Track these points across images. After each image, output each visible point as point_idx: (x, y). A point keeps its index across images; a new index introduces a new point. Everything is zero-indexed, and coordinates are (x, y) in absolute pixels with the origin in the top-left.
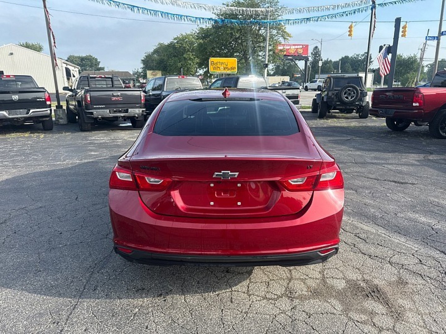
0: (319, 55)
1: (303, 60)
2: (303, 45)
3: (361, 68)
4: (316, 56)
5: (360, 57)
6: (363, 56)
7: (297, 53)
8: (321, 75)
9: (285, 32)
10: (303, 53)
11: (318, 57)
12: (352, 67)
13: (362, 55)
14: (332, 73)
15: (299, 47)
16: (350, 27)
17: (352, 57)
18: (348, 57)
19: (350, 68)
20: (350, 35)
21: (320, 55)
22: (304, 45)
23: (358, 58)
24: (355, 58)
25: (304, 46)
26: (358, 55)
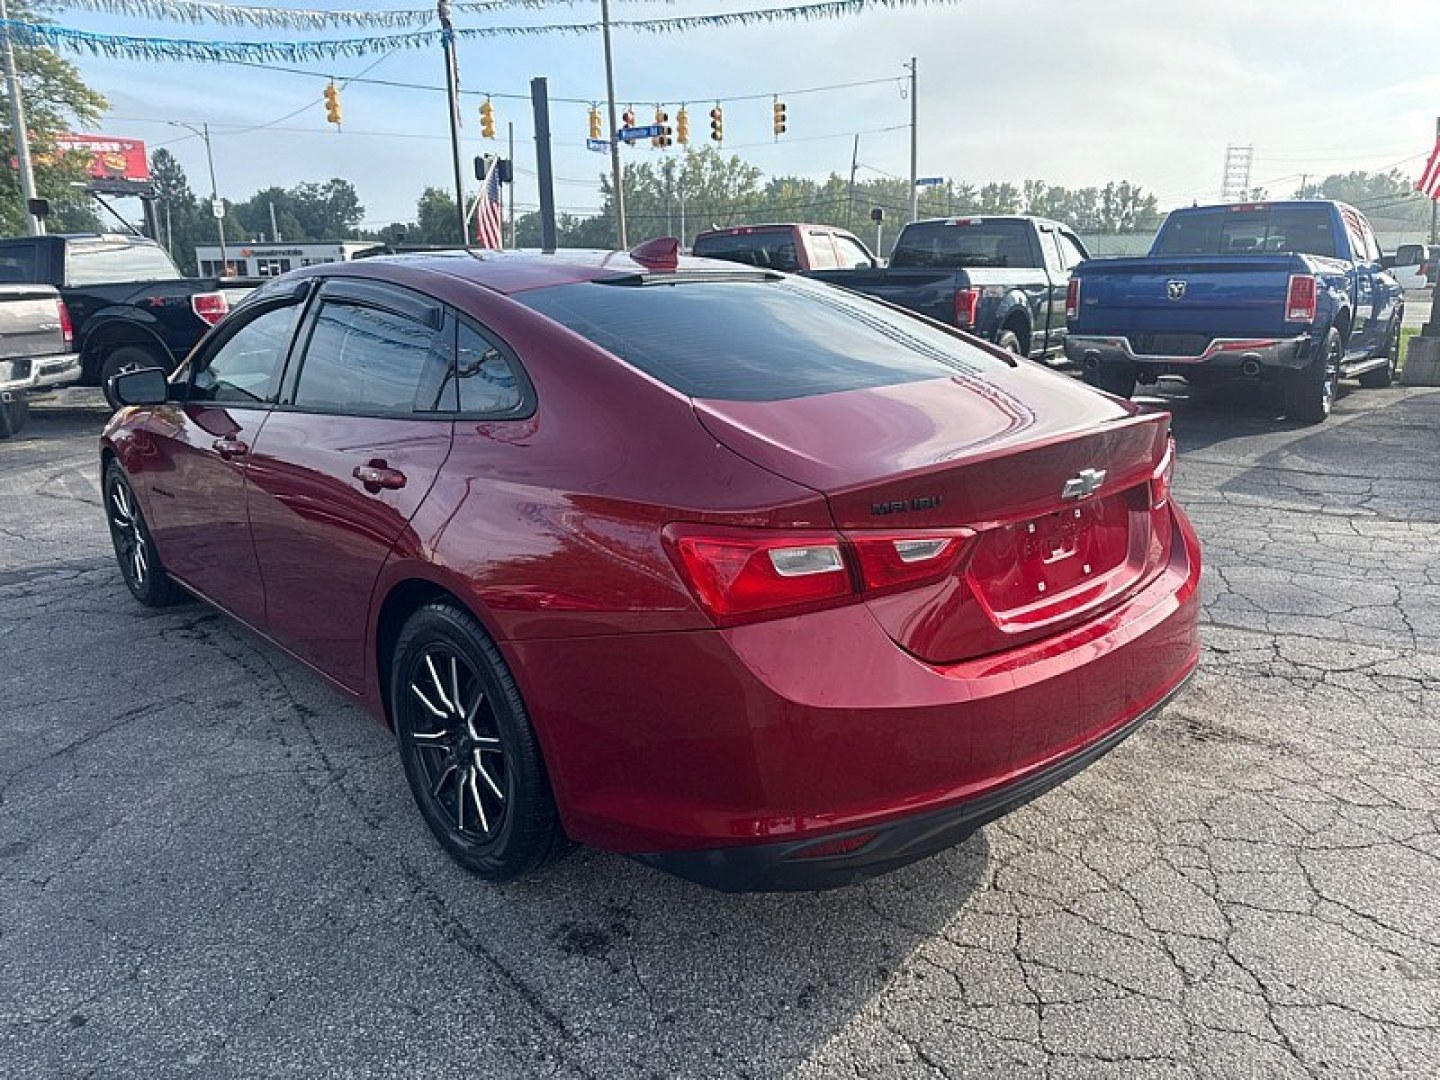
0: (178, 180)
1: (135, 194)
2: (120, 142)
3: (330, 227)
4: (169, 185)
5: (322, 194)
6: (329, 191)
7: (107, 169)
8: (231, 249)
9: (76, 86)
10: (127, 169)
11: (175, 187)
12: (302, 225)
13: (324, 187)
14: (254, 241)
15: (106, 147)
16: (329, 93)
17: (291, 193)
18: (282, 191)
19: (299, 227)
20: (333, 118)
21: (181, 181)
22: (128, 142)
23: (315, 196)
24: (307, 197)
25: (129, 147)
26: (313, 188)
